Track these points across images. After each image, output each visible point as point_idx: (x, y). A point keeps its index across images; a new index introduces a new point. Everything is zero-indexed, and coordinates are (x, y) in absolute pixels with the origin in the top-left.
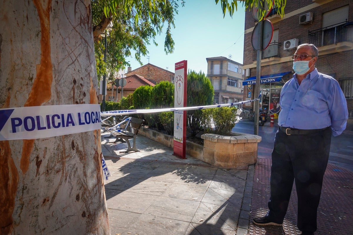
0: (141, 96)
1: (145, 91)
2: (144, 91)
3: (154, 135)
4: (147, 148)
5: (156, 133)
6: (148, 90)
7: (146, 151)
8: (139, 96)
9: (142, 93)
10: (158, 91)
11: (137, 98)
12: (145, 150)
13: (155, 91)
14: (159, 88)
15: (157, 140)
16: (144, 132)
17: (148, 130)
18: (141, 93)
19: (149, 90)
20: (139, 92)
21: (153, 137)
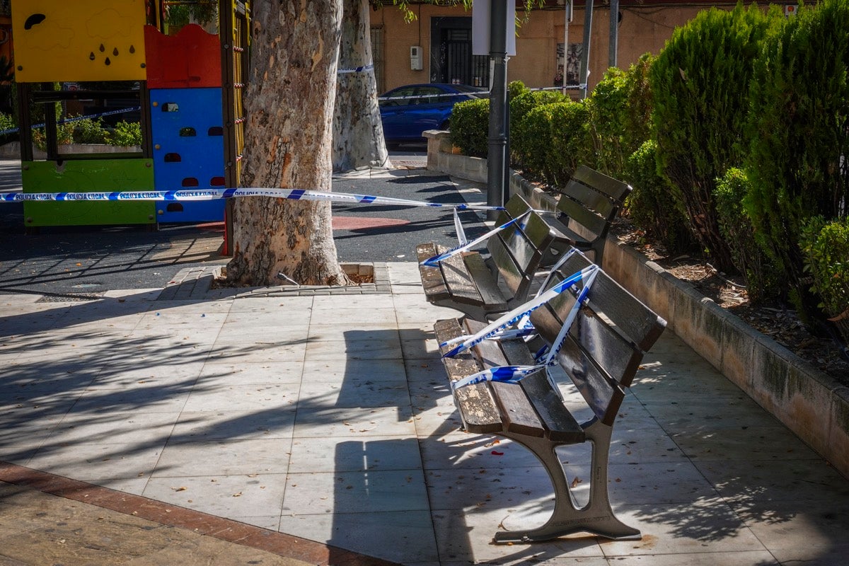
0: (700, 84)
1: (727, 50)
2: (721, 50)
3: (774, 375)
4: (701, 502)
5: (784, 369)
6: (752, 39)
7: (685, 532)
8: (690, 84)
9: (708, 64)
10: (808, 59)
11: (675, 98)
12: (676, 518)
13: (785, 61)
14: (811, 40)
15: (792, 416)
16: (711, 340)
17: (737, 333)
18: (705, 59)
19: (762, 36)
20: (690, 58)
21: (766, 392)
